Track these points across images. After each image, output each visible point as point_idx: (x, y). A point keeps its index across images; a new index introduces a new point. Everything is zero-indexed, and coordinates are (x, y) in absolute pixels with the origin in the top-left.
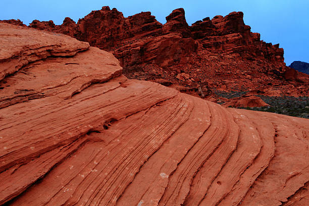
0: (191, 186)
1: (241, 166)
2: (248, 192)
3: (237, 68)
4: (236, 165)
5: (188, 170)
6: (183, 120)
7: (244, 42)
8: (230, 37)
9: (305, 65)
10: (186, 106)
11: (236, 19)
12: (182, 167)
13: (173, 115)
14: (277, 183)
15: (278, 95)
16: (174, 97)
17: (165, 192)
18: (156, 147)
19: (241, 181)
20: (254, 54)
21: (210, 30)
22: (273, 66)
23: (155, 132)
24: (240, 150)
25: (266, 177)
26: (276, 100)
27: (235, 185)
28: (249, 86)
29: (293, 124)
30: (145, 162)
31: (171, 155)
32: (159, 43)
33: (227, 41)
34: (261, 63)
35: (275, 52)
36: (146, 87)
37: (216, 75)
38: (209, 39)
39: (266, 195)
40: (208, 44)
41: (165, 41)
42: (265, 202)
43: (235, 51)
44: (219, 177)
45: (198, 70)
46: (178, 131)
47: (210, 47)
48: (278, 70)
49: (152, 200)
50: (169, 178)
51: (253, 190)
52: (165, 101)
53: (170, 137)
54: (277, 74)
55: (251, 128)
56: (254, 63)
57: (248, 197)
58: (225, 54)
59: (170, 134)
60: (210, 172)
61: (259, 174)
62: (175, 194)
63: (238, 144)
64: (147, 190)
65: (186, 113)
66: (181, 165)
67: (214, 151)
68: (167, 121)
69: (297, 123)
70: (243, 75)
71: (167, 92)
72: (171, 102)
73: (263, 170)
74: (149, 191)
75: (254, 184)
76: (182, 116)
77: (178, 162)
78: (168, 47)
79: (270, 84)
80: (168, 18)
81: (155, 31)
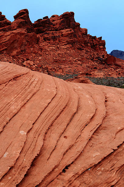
0: (44, 140)
1: (81, 124)
2: (87, 143)
3: (70, 56)
4: (78, 123)
5: (41, 128)
6: (35, 90)
7: (75, 36)
8: (64, 31)
9: (121, 53)
10: (37, 80)
11: (68, 17)
12: (36, 126)
13: (27, 87)
14: (109, 136)
15: (102, 77)
16: (27, 73)
17: (24, 146)
18: (15, 111)
19: (82, 135)
20: (83, 45)
21: (49, 26)
22: (97, 54)
23: (14, 100)
24: (80, 112)
25: (101, 131)
26: (100, 80)
27: (77, 138)
28: (80, 70)
29: (118, 92)
30: (7, 123)
31: (27, 117)
32: (8, 37)
33: (62, 35)
34: (88, 52)
35: (99, 43)
36: (5, 66)
37: (54, 61)
38: (48, 34)
39: (101, 145)
40: (47, 38)
41: (13, 35)
42: (101, 151)
43: (68, 43)
44: (65, 133)
45: (40, 58)
46: (32, 99)
47: (49, 40)
48: (101, 57)
49: (14, 152)
50: (27, 134)
51: (92, 141)
52: (20, 76)
53: (25, 104)
54: (100, 60)
55: (87, 96)
56: (83, 52)
57: (88, 147)
58: (61, 45)
59: (25, 101)
60: (58, 129)
61: (95, 129)
62: (32, 147)
63: (78, 108)
64: (11, 144)
65: (37, 85)
66: (35, 125)
67: (60, 113)
68: (22, 92)
69: (121, 92)
70: (74, 61)
71: (21, 70)
72: (25, 77)
73: (98, 126)
74: (12, 145)
75: (92, 137)
76: (34, 87)
77: (33, 122)
78: (16, 40)
79: (96, 68)
80: (15, 17)
81: (6, 27)
